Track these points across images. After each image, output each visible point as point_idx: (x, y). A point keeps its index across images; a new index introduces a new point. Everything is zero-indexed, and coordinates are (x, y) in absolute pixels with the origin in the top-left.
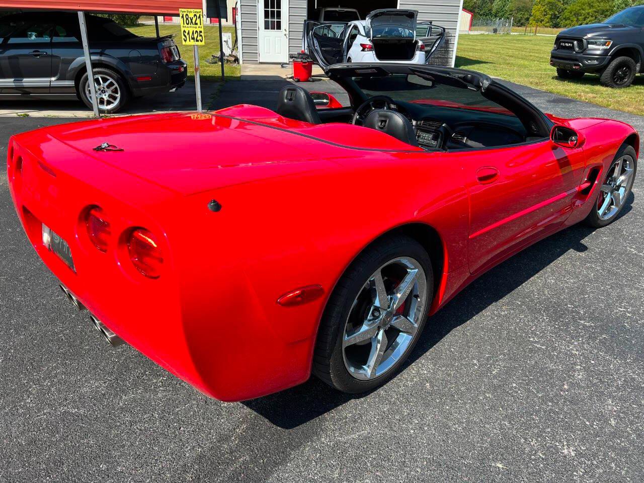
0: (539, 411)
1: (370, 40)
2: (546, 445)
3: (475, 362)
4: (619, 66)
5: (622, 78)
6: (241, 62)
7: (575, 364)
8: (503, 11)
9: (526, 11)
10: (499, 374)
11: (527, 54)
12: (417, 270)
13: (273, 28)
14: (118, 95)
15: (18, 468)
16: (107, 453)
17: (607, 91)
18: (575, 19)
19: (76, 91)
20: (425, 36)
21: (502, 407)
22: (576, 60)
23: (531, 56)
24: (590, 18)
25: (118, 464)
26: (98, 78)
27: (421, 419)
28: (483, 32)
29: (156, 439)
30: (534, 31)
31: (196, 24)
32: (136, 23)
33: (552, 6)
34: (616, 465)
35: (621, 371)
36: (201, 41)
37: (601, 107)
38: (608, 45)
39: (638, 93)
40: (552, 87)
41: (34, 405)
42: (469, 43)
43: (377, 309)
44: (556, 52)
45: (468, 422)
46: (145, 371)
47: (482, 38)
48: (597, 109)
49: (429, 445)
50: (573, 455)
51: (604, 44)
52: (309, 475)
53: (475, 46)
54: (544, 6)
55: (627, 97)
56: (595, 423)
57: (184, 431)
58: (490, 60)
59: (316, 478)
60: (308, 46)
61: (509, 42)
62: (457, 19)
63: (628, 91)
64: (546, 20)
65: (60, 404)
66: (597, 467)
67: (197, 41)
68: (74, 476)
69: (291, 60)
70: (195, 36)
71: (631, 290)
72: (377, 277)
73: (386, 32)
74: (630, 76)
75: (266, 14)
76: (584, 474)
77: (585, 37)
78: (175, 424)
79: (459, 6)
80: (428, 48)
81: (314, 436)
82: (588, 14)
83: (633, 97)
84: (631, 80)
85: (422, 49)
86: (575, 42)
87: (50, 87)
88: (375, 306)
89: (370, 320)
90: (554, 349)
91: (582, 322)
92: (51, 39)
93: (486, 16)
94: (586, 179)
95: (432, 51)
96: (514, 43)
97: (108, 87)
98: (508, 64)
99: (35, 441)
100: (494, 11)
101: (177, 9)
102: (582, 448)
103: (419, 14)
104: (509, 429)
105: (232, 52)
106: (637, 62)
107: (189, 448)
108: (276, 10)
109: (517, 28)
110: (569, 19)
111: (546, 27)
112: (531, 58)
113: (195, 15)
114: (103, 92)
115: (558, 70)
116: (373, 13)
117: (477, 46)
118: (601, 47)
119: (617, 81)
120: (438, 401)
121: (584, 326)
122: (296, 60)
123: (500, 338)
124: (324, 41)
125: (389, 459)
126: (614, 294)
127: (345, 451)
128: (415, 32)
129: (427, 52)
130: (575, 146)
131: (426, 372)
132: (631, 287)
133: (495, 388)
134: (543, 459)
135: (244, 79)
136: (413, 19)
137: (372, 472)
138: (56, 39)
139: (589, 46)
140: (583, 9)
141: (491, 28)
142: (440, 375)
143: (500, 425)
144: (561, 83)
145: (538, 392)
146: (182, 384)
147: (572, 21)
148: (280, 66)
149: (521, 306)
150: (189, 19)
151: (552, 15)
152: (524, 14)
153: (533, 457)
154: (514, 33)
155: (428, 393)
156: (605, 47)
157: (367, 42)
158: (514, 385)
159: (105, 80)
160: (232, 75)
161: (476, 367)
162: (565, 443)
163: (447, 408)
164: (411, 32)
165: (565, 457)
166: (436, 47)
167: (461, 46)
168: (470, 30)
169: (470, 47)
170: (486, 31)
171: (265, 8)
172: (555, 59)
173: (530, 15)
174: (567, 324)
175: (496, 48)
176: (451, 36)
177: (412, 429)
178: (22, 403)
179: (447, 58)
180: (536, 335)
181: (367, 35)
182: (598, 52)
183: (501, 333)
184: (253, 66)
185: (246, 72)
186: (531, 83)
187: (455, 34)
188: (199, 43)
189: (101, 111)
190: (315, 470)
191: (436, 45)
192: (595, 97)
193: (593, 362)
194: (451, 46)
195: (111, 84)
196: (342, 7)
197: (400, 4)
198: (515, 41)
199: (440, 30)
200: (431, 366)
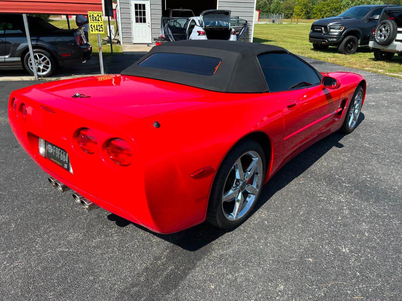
0: (327, 231)
1: (203, 29)
2: (333, 248)
3: (290, 208)
4: (348, 42)
5: (350, 49)
6: (122, 43)
7: (343, 206)
8: (277, 10)
9: (291, 9)
10: (304, 214)
11: (294, 35)
12: (257, 159)
13: (141, 22)
14: (50, 66)
15: (41, 283)
16: (92, 270)
17: (342, 56)
18: (320, 14)
19: (22, 64)
20: (235, 25)
21: (308, 231)
22: (324, 39)
23: (296, 36)
24: (328, 13)
25: (100, 276)
26: (36, 55)
27: (265, 240)
28: (266, 23)
29: (118, 262)
30: (296, 21)
31: (99, 21)
32: (48, 19)
33: (305, 5)
34: (370, 255)
35: (368, 208)
36: (102, 31)
37: (340, 65)
38: (342, 30)
39: (360, 57)
40: (311, 55)
41: (41, 249)
42: (259, 29)
43: (238, 180)
44: (312, 34)
45: (291, 240)
46: (103, 226)
47: (266, 26)
48: (338, 67)
49: (272, 253)
50: (348, 252)
51: (339, 29)
52: (209, 273)
53: (263, 31)
54: (301, 6)
55: (354, 60)
56: (357, 235)
57: (134, 256)
58: (273, 39)
59: (213, 274)
60: (165, 33)
61: (282, 29)
62: (253, 15)
63: (354, 56)
64: (303, 14)
65: (57, 247)
66: (361, 257)
67: (100, 31)
68: (76, 284)
69: (155, 41)
70: (98, 28)
71: (368, 166)
72: (238, 162)
73: (211, 24)
74: (355, 47)
75: (136, 13)
76: (355, 260)
77: (328, 25)
78: (128, 253)
79: (254, 7)
80: (238, 33)
81: (208, 253)
82: (327, 10)
83: (358, 59)
84: (355, 49)
85: (234, 33)
86: (323, 28)
87: (5, 62)
88: (237, 179)
89: (234, 187)
90: (332, 199)
91: (344, 184)
92: (5, 32)
93: (267, 13)
94: (340, 106)
95: (240, 35)
96: (285, 29)
97: (43, 60)
98: (284, 41)
99: (47, 268)
100: (271, 10)
101: (87, 11)
102: (352, 248)
103: (231, 12)
104: (313, 241)
105: (115, 37)
106: (358, 39)
107: (139, 264)
108: (142, 10)
109: (286, 19)
110: (316, 14)
111: (303, 19)
112: (297, 38)
113: (98, 15)
114: (40, 64)
115: (314, 45)
116: (204, 12)
117: (265, 31)
118: (338, 31)
119: (348, 50)
120: (273, 230)
121: (346, 186)
122: (157, 41)
123: (301, 195)
124: (174, 29)
125: (251, 261)
126: (359, 169)
127: (227, 259)
128: (230, 23)
129: (237, 35)
130: (336, 88)
131: (264, 216)
132: (368, 164)
133: (303, 221)
134: (332, 255)
135: (125, 54)
136: (228, 16)
137: (243, 269)
138: (8, 32)
139: (331, 30)
140: (324, 8)
141: (272, 20)
142: (272, 217)
143: (308, 240)
144: (316, 52)
145: (325, 222)
146: (127, 231)
147: (318, 15)
148: (147, 45)
149: (310, 178)
150: (94, 18)
151: (306, 11)
152: (289, 11)
153: (327, 254)
154: (284, 23)
155: (266, 226)
156: (340, 31)
157: (201, 30)
158: (313, 219)
159: (40, 57)
160: (117, 52)
161: (291, 211)
162: (343, 246)
163: (279, 233)
164: (227, 23)
165: (344, 253)
166: (242, 32)
167: (256, 31)
168: (258, 21)
169: (260, 32)
170: (268, 22)
171: (135, 9)
172: (312, 38)
173: (294, 12)
174: (336, 186)
175: (275, 32)
176: (250, 25)
177: (261, 245)
178: (34, 248)
179: (248, 39)
180: (320, 192)
181: (201, 26)
182: (336, 34)
183: (301, 193)
184: (130, 46)
185: (125, 49)
186: (299, 53)
187: (252, 24)
188: (101, 32)
189: (39, 76)
190: (212, 270)
191: (242, 31)
192: (336, 60)
193: (352, 205)
194: (250, 31)
195: (45, 59)
196: (183, 8)
197: (219, 6)
198: (286, 28)
199: (244, 22)
200: (266, 212)
